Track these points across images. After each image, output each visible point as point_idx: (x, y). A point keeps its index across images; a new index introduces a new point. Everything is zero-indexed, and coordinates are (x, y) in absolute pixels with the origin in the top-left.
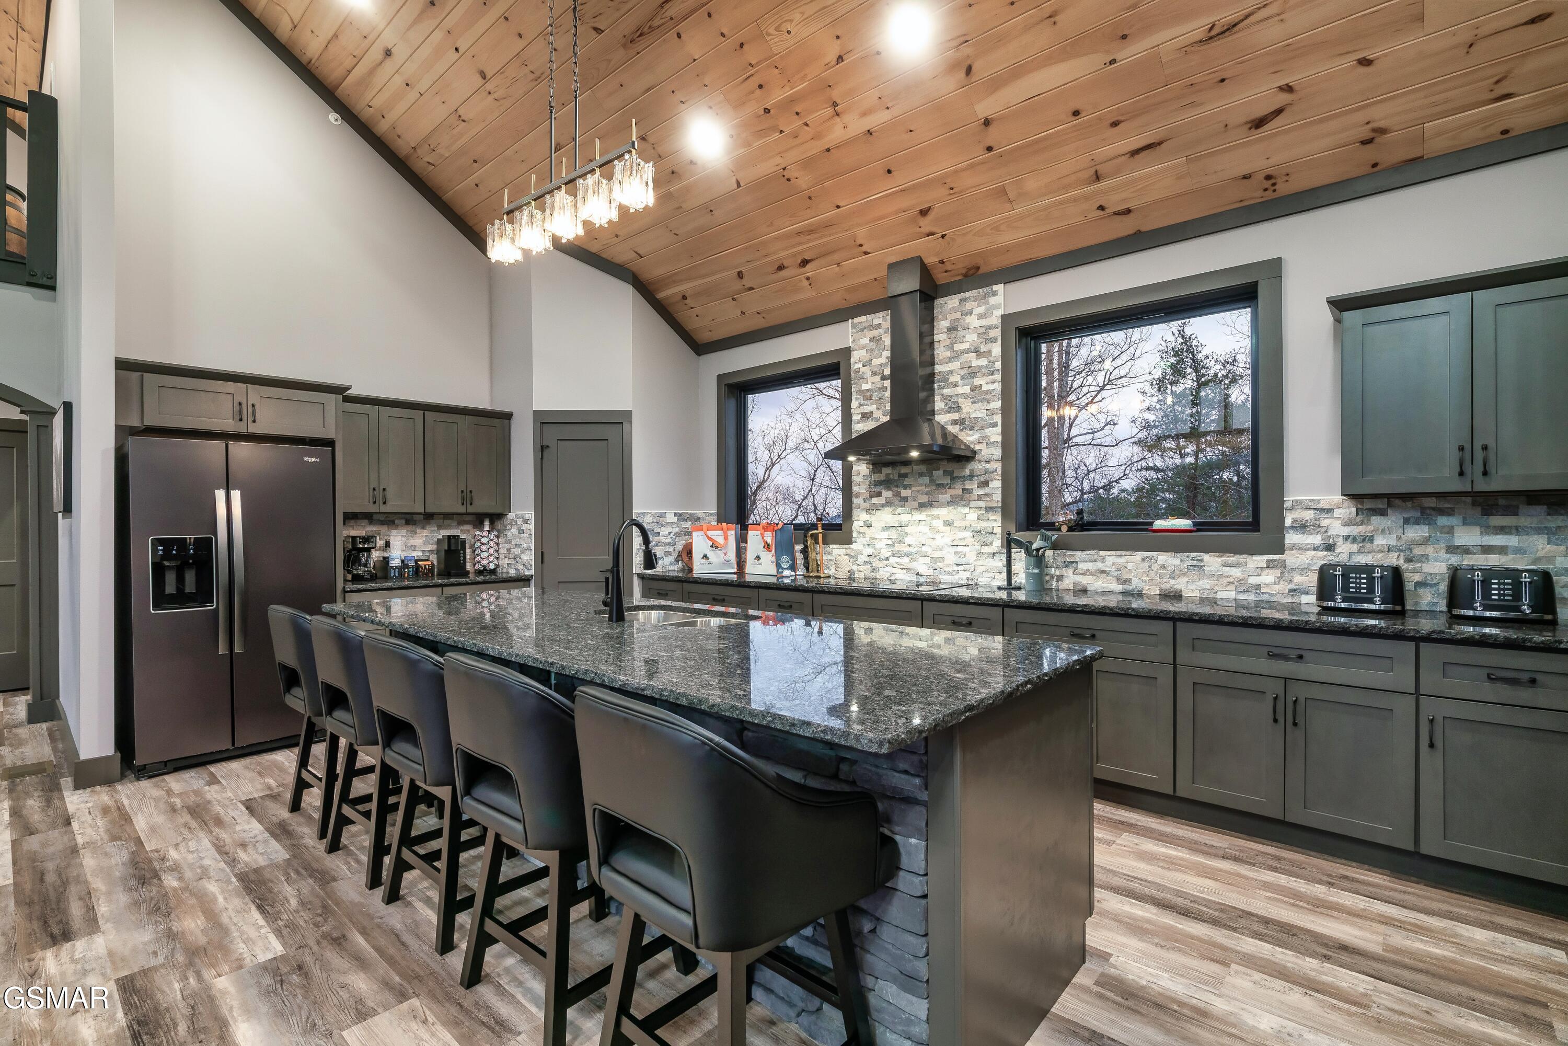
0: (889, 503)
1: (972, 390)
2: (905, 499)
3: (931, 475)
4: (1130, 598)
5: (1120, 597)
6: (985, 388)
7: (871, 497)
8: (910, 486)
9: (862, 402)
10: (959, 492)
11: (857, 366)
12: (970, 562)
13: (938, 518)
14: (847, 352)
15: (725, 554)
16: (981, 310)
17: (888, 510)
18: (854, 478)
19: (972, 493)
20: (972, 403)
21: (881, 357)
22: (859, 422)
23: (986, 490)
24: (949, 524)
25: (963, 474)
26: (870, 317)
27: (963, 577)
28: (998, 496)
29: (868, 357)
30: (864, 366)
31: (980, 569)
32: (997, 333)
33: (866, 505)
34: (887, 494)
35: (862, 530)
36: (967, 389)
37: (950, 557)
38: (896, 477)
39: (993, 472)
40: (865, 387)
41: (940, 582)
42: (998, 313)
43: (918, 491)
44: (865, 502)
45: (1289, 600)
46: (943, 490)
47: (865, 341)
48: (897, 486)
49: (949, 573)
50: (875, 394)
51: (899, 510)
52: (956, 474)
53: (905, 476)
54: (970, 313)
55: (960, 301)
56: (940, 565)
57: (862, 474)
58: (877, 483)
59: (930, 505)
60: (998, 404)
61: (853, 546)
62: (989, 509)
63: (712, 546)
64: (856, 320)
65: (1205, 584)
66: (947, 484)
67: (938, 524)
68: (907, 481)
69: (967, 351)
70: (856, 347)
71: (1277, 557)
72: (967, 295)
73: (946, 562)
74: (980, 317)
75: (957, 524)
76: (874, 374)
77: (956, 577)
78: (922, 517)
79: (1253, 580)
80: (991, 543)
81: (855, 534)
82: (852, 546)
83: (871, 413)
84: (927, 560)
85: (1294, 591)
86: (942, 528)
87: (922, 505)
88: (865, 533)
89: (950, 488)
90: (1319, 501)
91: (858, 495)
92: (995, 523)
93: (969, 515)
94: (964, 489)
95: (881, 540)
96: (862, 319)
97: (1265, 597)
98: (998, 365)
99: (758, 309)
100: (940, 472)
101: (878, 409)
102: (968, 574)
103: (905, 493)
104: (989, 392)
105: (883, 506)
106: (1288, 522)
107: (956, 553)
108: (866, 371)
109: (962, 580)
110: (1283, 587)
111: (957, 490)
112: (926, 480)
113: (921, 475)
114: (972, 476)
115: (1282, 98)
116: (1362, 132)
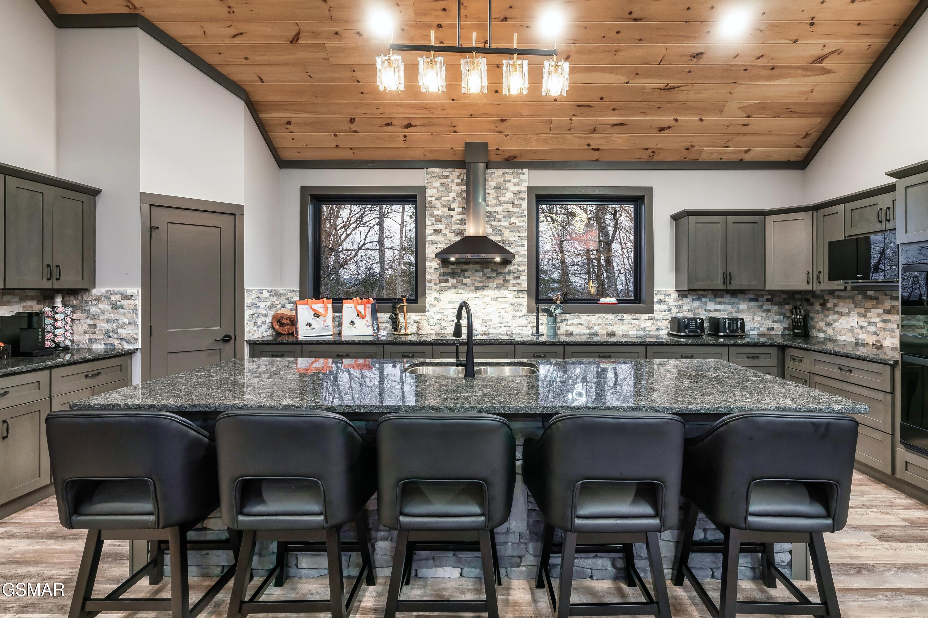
0: (453, 287)
1: (510, 224)
2: (466, 285)
3: (483, 271)
4: (593, 336)
5: (589, 336)
6: (517, 224)
7: (441, 282)
8: (469, 277)
9: (435, 222)
10: (502, 282)
11: (429, 199)
12: (509, 321)
13: (488, 296)
14: (423, 189)
15: (325, 321)
16: (516, 181)
17: (453, 291)
18: (428, 270)
19: (509, 282)
20: (510, 232)
21: (448, 196)
22: (431, 235)
23: (518, 281)
24: (495, 300)
25: (504, 272)
26: (440, 170)
27: (504, 330)
28: (525, 285)
29: (439, 195)
30: (436, 200)
31: (514, 325)
32: (525, 195)
33: (437, 287)
34: (452, 281)
35: (433, 303)
36: (507, 224)
37: (495, 319)
38: (459, 271)
39: (522, 271)
40: (436, 213)
41: (489, 334)
42: (525, 185)
43: (475, 280)
44: (436, 285)
45: (656, 333)
46: (491, 280)
47: (437, 184)
48: (460, 277)
49: (496, 328)
50: (444, 219)
51: (461, 291)
52: (499, 271)
53: (466, 270)
54: (509, 181)
55: (503, 173)
56: (490, 323)
57: (434, 268)
58: (445, 274)
59: (483, 288)
60: (526, 234)
61: (427, 313)
62: (520, 292)
63: (314, 316)
64: (430, 170)
65: (624, 328)
66: (494, 277)
67: (488, 300)
68: (467, 274)
69: (507, 202)
70: (430, 187)
71: (651, 315)
72: (507, 170)
73: (493, 322)
74: (515, 184)
75: (500, 300)
76: (444, 206)
77: (500, 330)
78: (477, 295)
79: (643, 325)
80: (521, 310)
81: (428, 306)
82: (425, 314)
83: (441, 230)
84: (481, 321)
85: (658, 329)
86: (491, 302)
87: (477, 289)
88: (436, 305)
89: (495, 279)
90: (666, 291)
91: (430, 281)
92: (523, 299)
93: (507, 295)
94: (504, 280)
95: (448, 309)
96: (436, 170)
97: (647, 332)
98: (525, 213)
99: (352, 147)
100: (489, 270)
101: (446, 228)
102: (507, 328)
103: (465, 281)
104: (520, 227)
105: (449, 288)
106: (655, 300)
107: (499, 316)
108: (438, 204)
109: (503, 331)
110: (654, 328)
111: (500, 280)
112: (480, 274)
113: (477, 270)
114: (509, 273)
115: (673, 123)
116: (688, 145)
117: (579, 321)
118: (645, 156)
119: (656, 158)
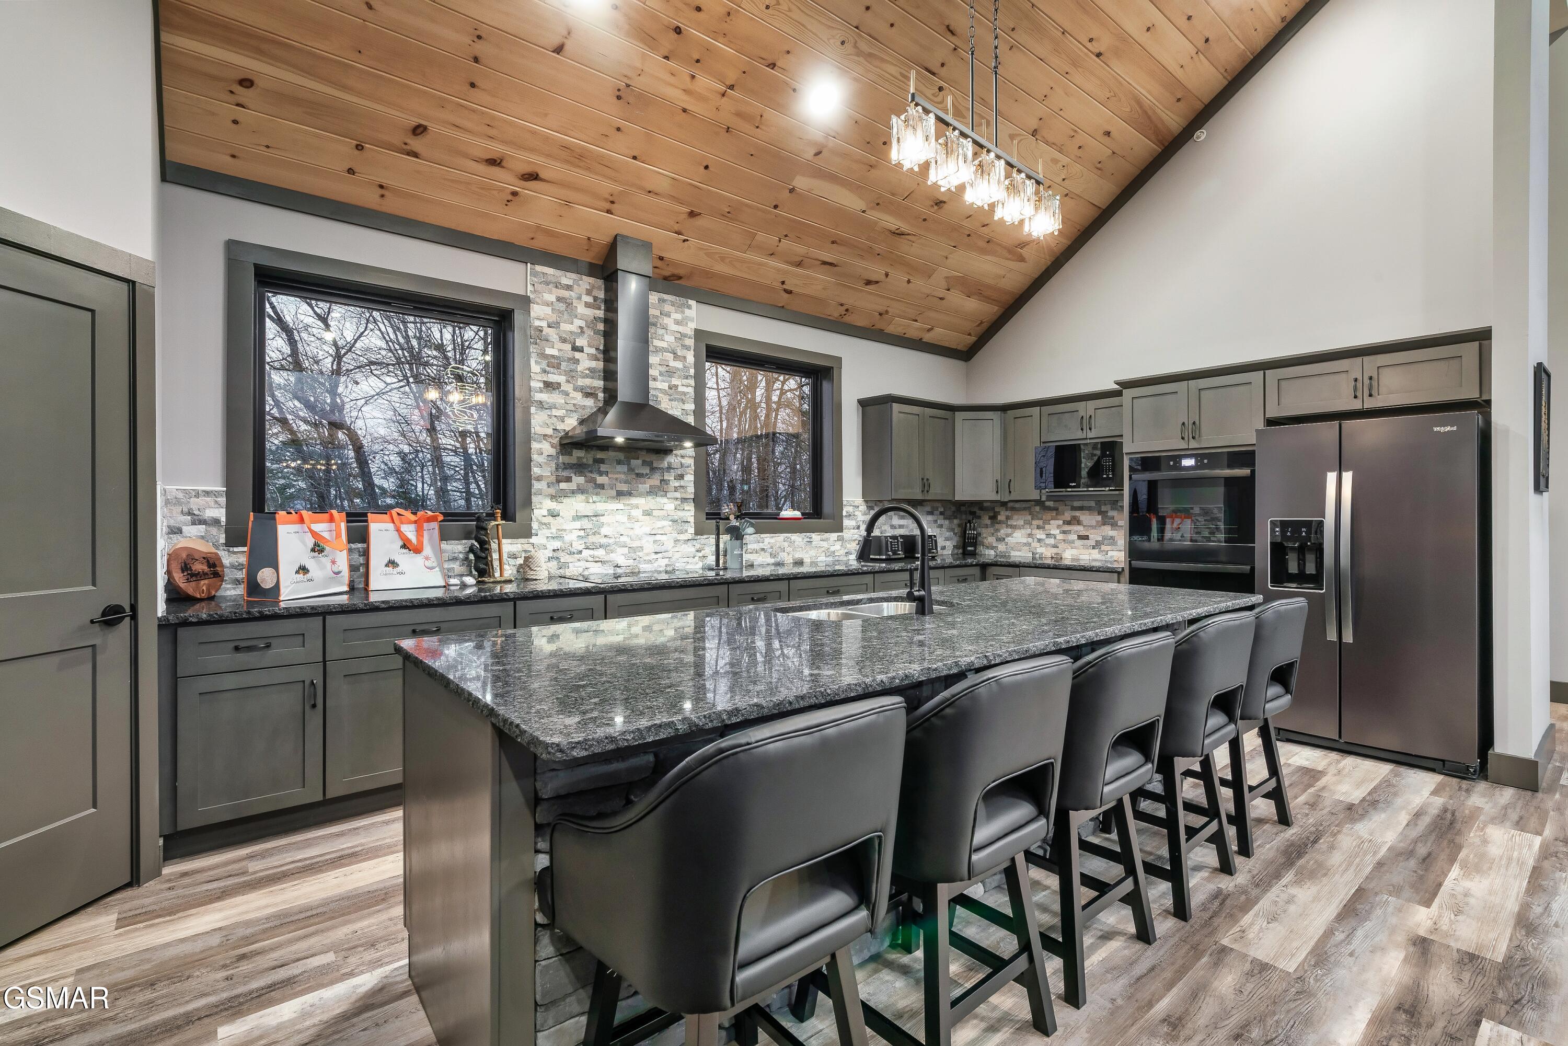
0: (581, 490)
1: (670, 388)
2: (602, 487)
3: (629, 464)
4: (778, 567)
5: (773, 568)
6: (681, 389)
7: (559, 481)
8: (607, 473)
9: (548, 369)
10: (657, 483)
11: (537, 323)
12: (669, 549)
13: (637, 507)
14: (525, 301)
15: (333, 562)
16: (678, 316)
17: (581, 497)
18: (535, 457)
19: (669, 484)
20: (670, 400)
21: (572, 323)
22: (541, 392)
23: (682, 483)
24: (647, 513)
25: (661, 466)
26: (558, 273)
27: (662, 564)
28: (691, 489)
29: (553, 318)
30: (549, 326)
31: (677, 555)
32: (690, 342)
33: (552, 491)
34: (578, 480)
35: (545, 520)
36: (665, 386)
37: (649, 546)
38: (591, 462)
39: (688, 467)
40: (549, 351)
41: (639, 572)
42: (692, 325)
43: (616, 479)
44: (549, 487)
45: (845, 559)
46: (642, 480)
47: (552, 298)
48: (591, 472)
49: (650, 562)
50: (564, 365)
51: (595, 498)
52: (655, 465)
53: (602, 461)
54: (668, 315)
55: (659, 300)
56: (640, 554)
57: (546, 453)
58: (567, 466)
59: (629, 494)
60: (692, 407)
61: (534, 540)
62: (684, 500)
63: (313, 550)
64: (539, 268)
65: (813, 553)
66: (647, 474)
67: (636, 513)
68: (603, 468)
69: (666, 350)
70: (537, 300)
71: (840, 534)
72: (666, 297)
73: (645, 551)
74: (677, 322)
75: (655, 513)
76: (564, 341)
77: (655, 565)
78: (620, 506)
79: (832, 549)
80: (686, 531)
81: (535, 525)
82: (531, 540)
83: (559, 384)
84: (626, 550)
85: (847, 553)
86: (642, 518)
87: (620, 494)
88: (549, 524)
89: (649, 478)
90: (854, 502)
91: (539, 479)
92: (689, 512)
93: (667, 504)
94: (661, 481)
95: (571, 531)
96: (550, 271)
97: (837, 558)
98: (692, 371)
100: (639, 462)
101: (568, 381)
102: (666, 561)
103: (601, 480)
104: (685, 394)
105: (573, 492)
106: (844, 513)
107: (655, 542)
108: (552, 333)
109: (660, 567)
110: (843, 552)
111: (655, 481)
112: (624, 468)
113: (619, 462)
114: (669, 468)
115: (883, 277)
116: (882, 309)
117: (761, 545)
118: (835, 312)
119: (848, 319)
